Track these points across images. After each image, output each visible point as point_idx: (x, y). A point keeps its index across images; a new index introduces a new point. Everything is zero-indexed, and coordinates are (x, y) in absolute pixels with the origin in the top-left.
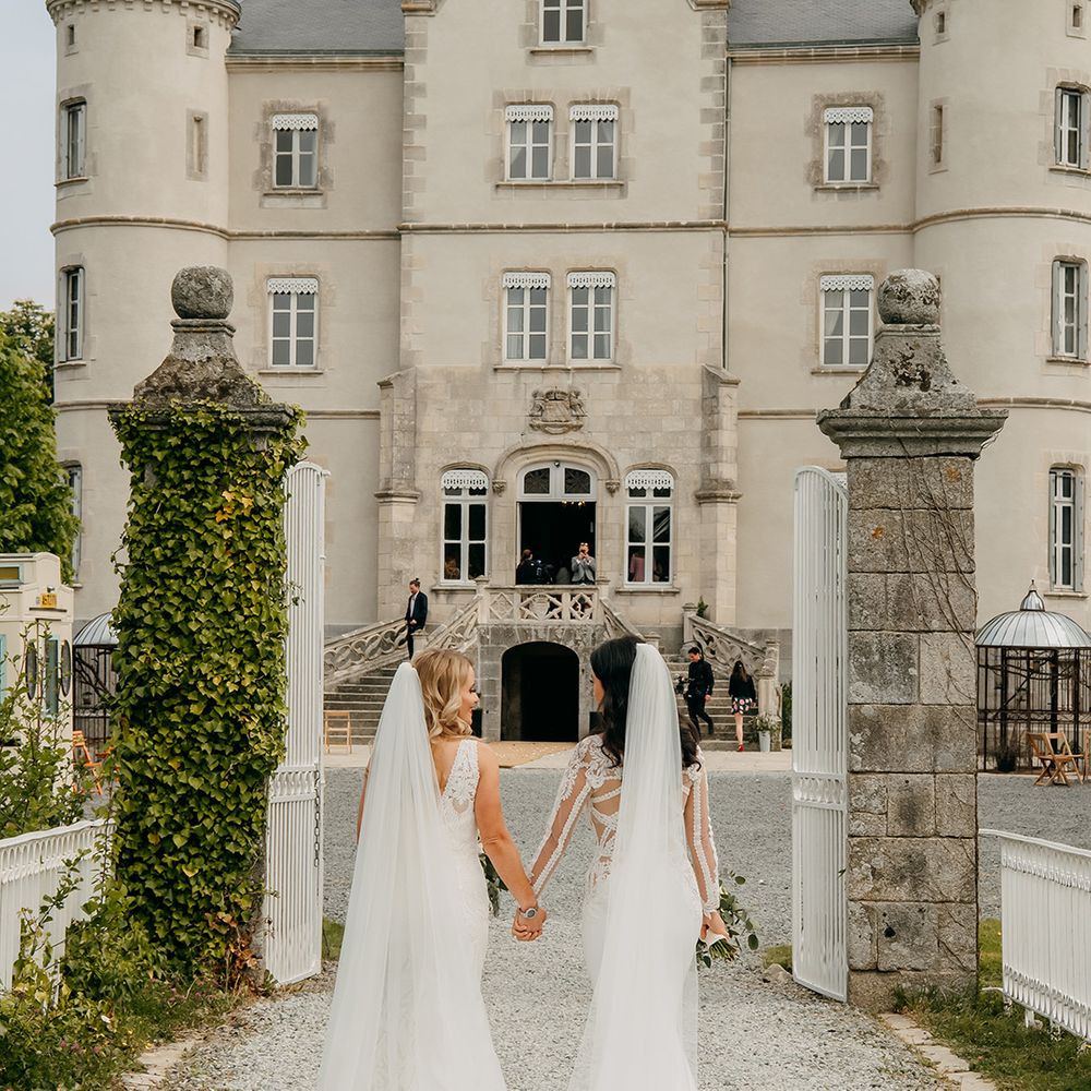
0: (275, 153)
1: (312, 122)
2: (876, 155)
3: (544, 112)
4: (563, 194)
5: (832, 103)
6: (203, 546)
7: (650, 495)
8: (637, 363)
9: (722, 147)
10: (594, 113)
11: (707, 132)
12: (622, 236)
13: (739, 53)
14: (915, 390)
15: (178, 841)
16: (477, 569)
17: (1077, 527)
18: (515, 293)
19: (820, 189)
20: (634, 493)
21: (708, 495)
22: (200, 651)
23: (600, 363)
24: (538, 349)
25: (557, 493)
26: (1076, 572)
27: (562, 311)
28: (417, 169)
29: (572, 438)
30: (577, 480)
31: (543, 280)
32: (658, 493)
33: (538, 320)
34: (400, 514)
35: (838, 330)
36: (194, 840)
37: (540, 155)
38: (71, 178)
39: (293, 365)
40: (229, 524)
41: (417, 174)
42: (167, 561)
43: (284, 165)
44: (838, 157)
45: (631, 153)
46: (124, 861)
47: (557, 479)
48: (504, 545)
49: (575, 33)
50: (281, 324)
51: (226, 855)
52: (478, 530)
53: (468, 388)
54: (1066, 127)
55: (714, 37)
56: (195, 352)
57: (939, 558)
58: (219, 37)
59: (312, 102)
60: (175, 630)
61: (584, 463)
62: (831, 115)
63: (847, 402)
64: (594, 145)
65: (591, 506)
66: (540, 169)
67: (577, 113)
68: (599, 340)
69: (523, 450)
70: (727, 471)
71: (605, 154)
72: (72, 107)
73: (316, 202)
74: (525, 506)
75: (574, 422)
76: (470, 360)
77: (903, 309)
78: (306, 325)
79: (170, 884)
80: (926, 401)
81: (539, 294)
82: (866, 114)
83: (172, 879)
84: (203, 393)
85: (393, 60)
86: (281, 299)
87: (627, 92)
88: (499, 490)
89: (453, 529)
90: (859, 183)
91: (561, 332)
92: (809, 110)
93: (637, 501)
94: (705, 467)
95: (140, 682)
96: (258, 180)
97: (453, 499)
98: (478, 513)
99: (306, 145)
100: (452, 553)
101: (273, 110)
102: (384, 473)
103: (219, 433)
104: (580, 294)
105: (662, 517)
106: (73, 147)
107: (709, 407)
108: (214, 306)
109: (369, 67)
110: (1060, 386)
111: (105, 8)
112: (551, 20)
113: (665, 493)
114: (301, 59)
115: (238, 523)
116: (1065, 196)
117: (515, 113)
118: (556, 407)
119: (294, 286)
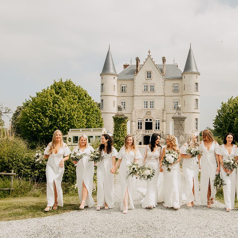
0: (122, 89)
1: (125, 86)
2: (179, 89)
3: (147, 85)
4: (149, 93)
6: (120, 128)
8: (156, 108)
10: (152, 85)
11: (163, 87)
12: (154, 97)
13: (166, 79)
16: (141, 128)
18: (145, 102)
19: (173, 92)
20: (156, 121)
21: (163, 121)
22: (120, 137)
24: (147, 107)
25: (149, 121)
26: (198, 128)
27: (149, 104)
28: (135, 90)
29: (150, 116)
30: (151, 120)
31: (147, 101)
33: (147, 104)
34: (134, 123)
35: (175, 105)
38: (102, 91)
43: (122, 90)
44: (175, 89)
45: (155, 89)
47: (149, 120)
48: (144, 126)
49: (150, 77)
52: (141, 125)
53: (140, 111)
54: (196, 87)
55: (163, 78)
56: (120, 112)
57: (181, 129)
58: (116, 78)
59: (125, 84)
60: (118, 135)
61: (151, 118)
62: (174, 85)
63: (174, 116)
64: (152, 88)
65: (152, 122)
66: (147, 90)
68: (153, 106)
69: (145, 117)
70: (165, 119)
72: (102, 85)
73: (125, 93)
74: (146, 122)
76: (140, 108)
77: (178, 108)
78: (124, 105)
80: (180, 116)
81: (147, 102)
82: (178, 85)
84: (120, 115)
85: (133, 80)
87: (155, 83)
88: (143, 121)
89: (139, 125)
90: (177, 92)
91: (149, 106)
92: (172, 84)
94: (163, 119)
95: (115, 140)
96: (120, 91)
97: (139, 122)
98: (141, 123)
99: (125, 88)
100: (139, 127)
101: (121, 85)
102: (132, 119)
103: (122, 119)
104: (151, 102)
105: (159, 123)
106: (102, 88)
107: (163, 113)
108: (121, 108)
109: (131, 80)
110: (196, 111)
111: (105, 75)
112: (148, 76)
113: (159, 121)
114: (124, 80)
115: (123, 126)
116: (196, 93)
117: (144, 85)
118: (149, 113)
119: (123, 101)
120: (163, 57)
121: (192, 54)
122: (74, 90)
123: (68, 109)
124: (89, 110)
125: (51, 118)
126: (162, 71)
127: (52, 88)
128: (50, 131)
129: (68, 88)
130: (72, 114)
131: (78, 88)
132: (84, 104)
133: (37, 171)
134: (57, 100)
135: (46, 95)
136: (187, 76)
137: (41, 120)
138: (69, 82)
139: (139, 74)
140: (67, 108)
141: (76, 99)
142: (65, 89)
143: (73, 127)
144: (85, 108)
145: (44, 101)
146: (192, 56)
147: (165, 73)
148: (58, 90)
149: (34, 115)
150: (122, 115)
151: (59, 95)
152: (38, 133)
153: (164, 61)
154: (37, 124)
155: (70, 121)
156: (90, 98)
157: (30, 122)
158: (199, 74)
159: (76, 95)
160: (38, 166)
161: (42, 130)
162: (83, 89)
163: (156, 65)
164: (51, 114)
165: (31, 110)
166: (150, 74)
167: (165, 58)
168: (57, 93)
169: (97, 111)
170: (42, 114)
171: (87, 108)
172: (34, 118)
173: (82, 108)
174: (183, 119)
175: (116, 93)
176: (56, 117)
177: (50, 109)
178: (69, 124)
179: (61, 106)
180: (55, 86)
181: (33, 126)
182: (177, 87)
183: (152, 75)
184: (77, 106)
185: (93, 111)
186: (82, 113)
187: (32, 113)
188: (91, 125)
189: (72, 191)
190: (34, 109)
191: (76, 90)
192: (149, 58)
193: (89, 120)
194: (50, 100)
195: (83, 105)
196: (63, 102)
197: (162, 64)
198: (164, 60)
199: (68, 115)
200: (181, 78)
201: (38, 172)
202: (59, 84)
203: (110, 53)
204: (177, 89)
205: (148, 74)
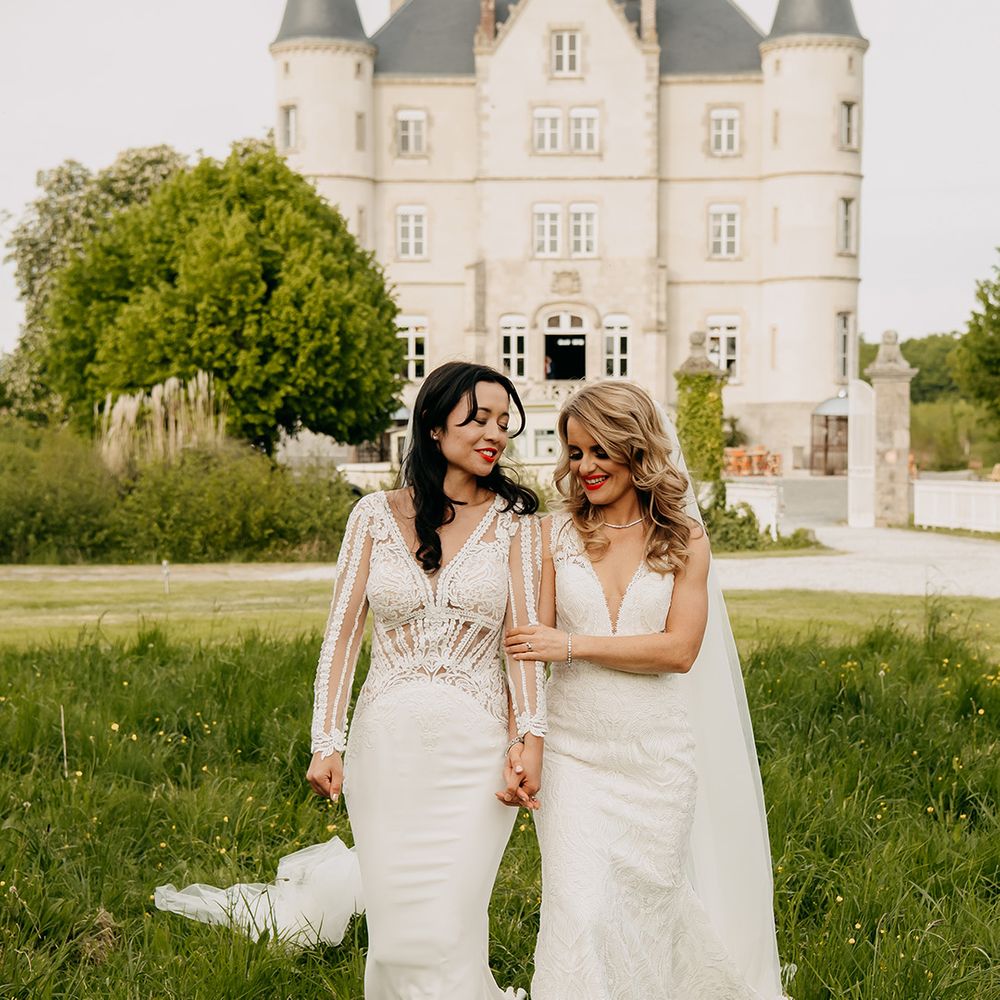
0: (400, 134)
1: (420, 115)
2: (741, 135)
3: (557, 112)
4: (567, 159)
5: (715, 107)
7: (617, 330)
8: (611, 256)
9: (658, 132)
10: (586, 113)
11: (647, 125)
12: (602, 183)
13: (664, 78)
16: (521, 371)
17: (842, 339)
18: (542, 215)
19: (709, 154)
20: (608, 328)
21: (648, 329)
23: (589, 255)
24: (553, 248)
25: (565, 328)
26: (849, 370)
29: (575, 297)
30: (576, 321)
31: (555, 208)
32: (621, 328)
33: (553, 230)
34: (478, 341)
35: (719, 235)
37: (553, 136)
43: (405, 141)
44: (718, 139)
45: (606, 136)
47: (565, 322)
48: (536, 357)
49: (573, 67)
50: (405, 232)
52: (521, 349)
53: (515, 270)
54: (845, 124)
55: (652, 70)
58: (368, 66)
59: (420, 105)
61: (581, 313)
62: (715, 114)
64: (584, 131)
66: (554, 145)
67: (574, 113)
68: (588, 242)
69: (547, 305)
71: (590, 136)
72: (287, 110)
73: (424, 162)
74: (547, 337)
75: (576, 288)
76: (516, 253)
78: (419, 232)
81: (554, 216)
82: (733, 114)
85: (469, 80)
86: (405, 218)
87: (604, 101)
88: (533, 327)
89: (507, 349)
90: (731, 153)
91: (568, 237)
92: (702, 109)
93: (609, 333)
94: (647, 313)
96: (392, 147)
97: (507, 333)
98: (520, 340)
99: (418, 129)
100: (507, 363)
101: (398, 109)
102: (469, 318)
104: (576, 216)
105: (623, 340)
107: (650, 280)
109: (455, 85)
110: (842, 268)
111: (308, 54)
112: (559, 60)
113: (625, 328)
114: (415, 80)
116: (845, 163)
117: (540, 112)
118: (565, 280)
119: (412, 210)
139: (508, 42)
158: (861, 45)
166: (572, 46)
182: (731, 126)
183: (588, 54)
204: (730, 138)
205: (558, 46)
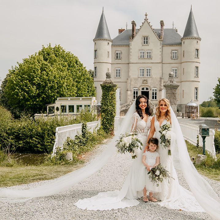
1: (120, 52)
2: (178, 55)
3: (144, 51)
4: (146, 59)
5: (173, 50)
6: (109, 97)
8: (153, 77)
9: (162, 55)
10: (149, 51)
11: (160, 53)
12: (152, 64)
13: (164, 45)
14: (172, 83)
15: (107, 123)
17: (197, 94)
18: (141, 70)
19: (172, 59)
20: (153, 90)
21: (160, 90)
22: (108, 106)
23: (149, 77)
24: (143, 76)
25: (145, 90)
26: (197, 98)
29: (147, 85)
30: (147, 89)
31: (143, 68)
32: (155, 90)
33: (143, 72)
34: (129, 92)
36: (108, 123)
37: (143, 55)
38: (95, 57)
39: (118, 77)
40: (111, 95)
41: (131, 57)
42: (105, 98)
43: (117, 56)
44: (174, 56)
45: (152, 55)
46: (102, 125)
47: (145, 89)
49: (147, 43)
50: (117, 73)
51: (111, 124)
52: (137, 94)
53: (136, 79)
54: (196, 53)
55: (161, 44)
56: (108, 79)
57: (174, 98)
58: (111, 44)
59: (120, 50)
60: (106, 104)
61: (148, 87)
62: (173, 52)
63: (166, 84)
65: (148, 91)
66: (143, 57)
67: (147, 51)
68: (149, 74)
69: (142, 86)
70: (162, 88)
71: (150, 55)
72: (96, 51)
73: (120, 60)
74: (142, 91)
75: (147, 83)
76: (136, 77)
78: (119, 73)
79: (106, 127)
81: (143, 70)
82: (176, 52)
83: (106, 126)
84: (109, 83)
85: (128, 46)
86: (117, 70)
87: (152, 49)
88: (139, 90)
89: (134, 94)
90: (176, 59)
91: (145, 74)
92: (171, 51)
94: (160, 87)
95: (103, 109)
96: (114, 58)
97: (134, 91)
98: (137, 92)
99: (119, 54)
100: (134, 96)
101: (116, 51)
102: (127, 88)
103: (110, 87)
104: (147, 70)
105: (156, 92)
106: (96, 55)
107: (161, 81)
108: (110, 75)
109: (126, 46)
110: (196, 79)
111: (99, 41)
112: (144, 42)
113: (156, 90)
114: (119, 46)
115: (112, 95)
116: (196, 60)
117: (141, 51)
118: (145, 81)
119: (118, 69)
120: (161, 20)
121: (193, 17)
122: (64, 56)
123: (57, 76)
124: (79, 78)
125: (39, 86)
126: (159, 36)
127: (40, 54)
128: (37, 100)
129: (58, 55)
130: (61, 82)
131: (68, 54)
132: (75, 71)
133: (21, 142)
134: (45, 67)
135: (34, 61)
136: (187, 41)
137: (28, 88)
138: (58, 48)
139: (135, 39)
140: (55, 75)
141: (65, 66)
142: (54, 55)
143: (62, 95)
144: (76, 76)
145: (31, 68)
146: (193, 19)
147: (163, 38)
148: (47, 56)
149: (20, 83)
150: (110, 83)
151: (48, 61)
152: (25, 102)
153: (162, 26)
154: (24, 93)
155: (59, 89)
156: (82, 65)
157: (16, 90)
158: (200, 39)
159: (66, 61)
160: (23, 136)
161: (29, 99)
162: (74, 56)
163: (154, 29)
164: (39, 82)
165: (17, 77)
166: (147, 39)
167: (163, 21)
168: (46, 60)
169: (88, 79)
170: (29, 81)
171: (78, 75)
172: (20, 86)
173: (72, 76)
174: (176, 87)
175: (110, 60)
176: (44, 84)
177: (38, 77)
178: (58, 92)
179: (50, 73)
180: (44, 52)
181: (20, 94)
182: (176, 54)
183: (150, 41)
184: (66, 74)
185: (84, 79)
186: (72, 80)
187: (18, 81)
188: (82, 93)
189: (48, 160)
190: (21, 76)
191: (66, 56)
192: (146, 22)
193: (80, 89)
194: (38, 66)
195: (73, 73)
196: (52, 69)
197: (160, 28)
198: (162, 24)
199: (57, 83)
200: (180, 44)
201: (23, 142)
202: (47, 50)
203: (103, 16)
205: (145, 40)
